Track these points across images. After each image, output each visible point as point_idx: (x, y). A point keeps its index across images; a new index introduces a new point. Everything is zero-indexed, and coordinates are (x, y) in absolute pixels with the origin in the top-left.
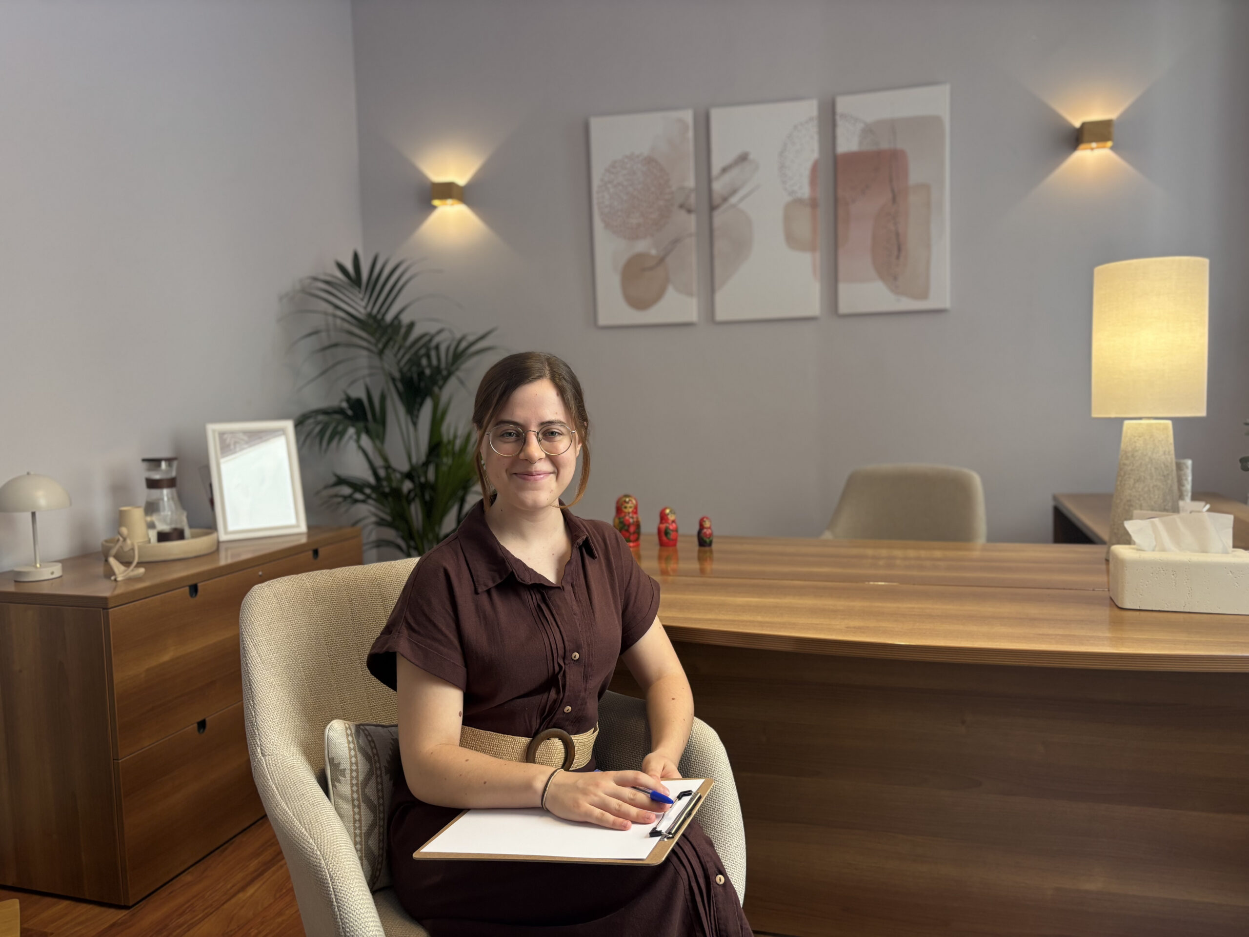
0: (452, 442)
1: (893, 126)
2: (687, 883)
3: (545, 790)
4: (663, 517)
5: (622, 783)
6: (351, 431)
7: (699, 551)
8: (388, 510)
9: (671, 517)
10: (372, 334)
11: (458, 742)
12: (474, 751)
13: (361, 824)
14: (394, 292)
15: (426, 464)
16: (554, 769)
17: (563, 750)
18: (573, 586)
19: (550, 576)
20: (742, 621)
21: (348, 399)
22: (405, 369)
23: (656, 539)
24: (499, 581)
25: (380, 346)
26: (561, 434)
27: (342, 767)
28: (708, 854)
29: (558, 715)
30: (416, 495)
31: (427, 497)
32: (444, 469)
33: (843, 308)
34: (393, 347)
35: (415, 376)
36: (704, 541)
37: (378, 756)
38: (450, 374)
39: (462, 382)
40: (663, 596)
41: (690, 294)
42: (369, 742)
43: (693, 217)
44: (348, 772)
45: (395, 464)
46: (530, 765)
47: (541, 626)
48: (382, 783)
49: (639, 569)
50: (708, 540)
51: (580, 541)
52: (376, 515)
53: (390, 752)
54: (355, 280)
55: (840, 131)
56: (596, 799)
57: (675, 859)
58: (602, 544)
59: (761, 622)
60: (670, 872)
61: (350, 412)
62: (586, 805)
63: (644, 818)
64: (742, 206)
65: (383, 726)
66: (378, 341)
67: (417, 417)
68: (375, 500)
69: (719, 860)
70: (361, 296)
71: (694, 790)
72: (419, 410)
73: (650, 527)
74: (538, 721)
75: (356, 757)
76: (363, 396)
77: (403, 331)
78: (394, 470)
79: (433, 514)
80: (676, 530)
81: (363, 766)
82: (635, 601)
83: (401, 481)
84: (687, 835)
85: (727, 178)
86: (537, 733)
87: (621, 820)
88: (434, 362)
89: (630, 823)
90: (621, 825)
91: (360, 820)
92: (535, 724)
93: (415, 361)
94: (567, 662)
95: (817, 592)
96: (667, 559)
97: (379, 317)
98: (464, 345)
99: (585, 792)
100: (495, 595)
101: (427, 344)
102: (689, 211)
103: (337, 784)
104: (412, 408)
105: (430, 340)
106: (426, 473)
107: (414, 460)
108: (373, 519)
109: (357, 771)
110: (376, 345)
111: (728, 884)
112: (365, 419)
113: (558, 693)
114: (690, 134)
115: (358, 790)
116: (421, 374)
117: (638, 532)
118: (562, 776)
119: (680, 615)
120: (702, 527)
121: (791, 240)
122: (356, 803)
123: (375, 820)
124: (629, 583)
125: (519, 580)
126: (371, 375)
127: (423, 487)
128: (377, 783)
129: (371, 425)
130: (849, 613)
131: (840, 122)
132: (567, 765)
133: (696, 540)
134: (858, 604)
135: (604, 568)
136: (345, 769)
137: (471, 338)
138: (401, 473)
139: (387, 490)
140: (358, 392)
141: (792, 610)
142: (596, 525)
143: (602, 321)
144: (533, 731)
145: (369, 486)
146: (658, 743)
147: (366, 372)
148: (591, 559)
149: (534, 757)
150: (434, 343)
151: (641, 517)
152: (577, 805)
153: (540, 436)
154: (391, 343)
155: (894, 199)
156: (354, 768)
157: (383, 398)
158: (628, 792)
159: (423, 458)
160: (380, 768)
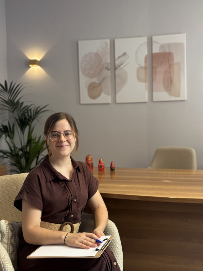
0: (35, 139)
1: (169, 45)
2: (106, 265)
3: (65, 238)
4: (100, 162)
5: (87, 236)
6: (4, 136)
7: (111, 172)
8: (14, 160)
9: (102, 162)
10: (11, 106)
11: (40, 226)
12: (44, 228)
13: (10, 251)
14: (18, 93)
15: (27, 146)
16: (67, 233)
17: (70, 228)
18: (74, 180)
19: (68, 177)
20: (122, 191)
21: (3, 126)
22: (21, 116)
23: (98, 169)
24: (53, 178)
25: (13, 109)
26: (70, 134)
27: (4, 234)
28: (112, 256)
29: (69, 218)
30: (23, 156)
31: (27, 156)
32: (32, 147)
33: (155, 99)
34: (17, 110)
35: (24, 119)
36: (112, 169)
37: (15, 231)
38: (34, 118)
39: (38, 120)
40: (99, 185)
41: (109, 95)
42: (12, 226)
43: (109, 72)
44: (6, 235)
45: (17, 146)
46: (61, 232)
47: (65, 192)
48: (16, 239)
49: (93, 176)
50: (113, 169)
51: (77, 167)
52: (10, 162)
53: (18, 230)
54: (5, 89)
55: (153, 46)
56: (80, 240)
57: (102, 258)
58: (82, 168)
59: (128, 192)
60: (101, 261)
61: (3, 130)
62: (77, 242)
63: (94, 246)
64: (124, 68)
65: (16, 222)
66: (12, 108)
67: (24, 131)
68: (10, 157)
69: (115, 258)
70: (7, 94)
71: (108, 238)
72: (24, 129)
73: (96, 165)
74: (64, 220)
75: (8, 231)
76: (7, 125)
77: (20, 105)
78: (17, 148)
79: (28, 161)
80: (104, 166)
81: (10, 233)
82: (92, 185)
83: (19, 151)
84: (106, 251)
85: (120, 60)
86: (63, 223)
87: (87, 246)
88: (30, 114)
89: (90, 247)
90: (87, 248)
91: (9, 250)
92: (63, 220)
93: (23, 114)
94: (72, 202)
95: (145, 183)
96: (101, 174)
97: (13, 101)
98: (39, 109)
99: (77, 239)
100: (52, 183)
101: (27, 109)
102: (108, 70)
103: (3, 239)
104: (22, 129)
105: (28, 108)
106: (26, 149)
107: (23, 145)
108: (9, 163)
109: (9, 235)
110: (12, 109)
111: (117, 265)
112: (8, 132)
113: (70, 211)
114: (109, 46)
115: (9, 241)
116: (25, 118)
117: (92, 166)
118: (70, 235)
119: (105, 190)
120: (111, 165)
121: (139, 79)
122: (8, 244)
123: (14, 250)
124: (90, 180)
125: (60, 178)
126: (9, 118)
127: (26, 153)
128: (15, 239)
129: (10, 134)
130: (153, 189)
131: (154, 44)
132: (72, 231)
133: (110, 169)
134: (156, 187)
135: (83, 175)
136: (5, 234)
137: (41, 107)
138: (19, 149)
139: (14, 154)
140: (6, 124)
141: (137, 188)
142: (80, 163)
143: (82, 102)
144: (62, 222)
145: (9, 153)
146: (97, 226)
147: (8, 117)
148: (79, 173)
149: (62, 229)
150: (29, 109)
151: (94, 162)
152: (74, 242)
153: (64, 135)
154: (16, 109)
155: (170, 67)
156: (8, 234)
157: (13, 126)
158: (89, 239)
159: (26, 144)
160: (15, 234)
